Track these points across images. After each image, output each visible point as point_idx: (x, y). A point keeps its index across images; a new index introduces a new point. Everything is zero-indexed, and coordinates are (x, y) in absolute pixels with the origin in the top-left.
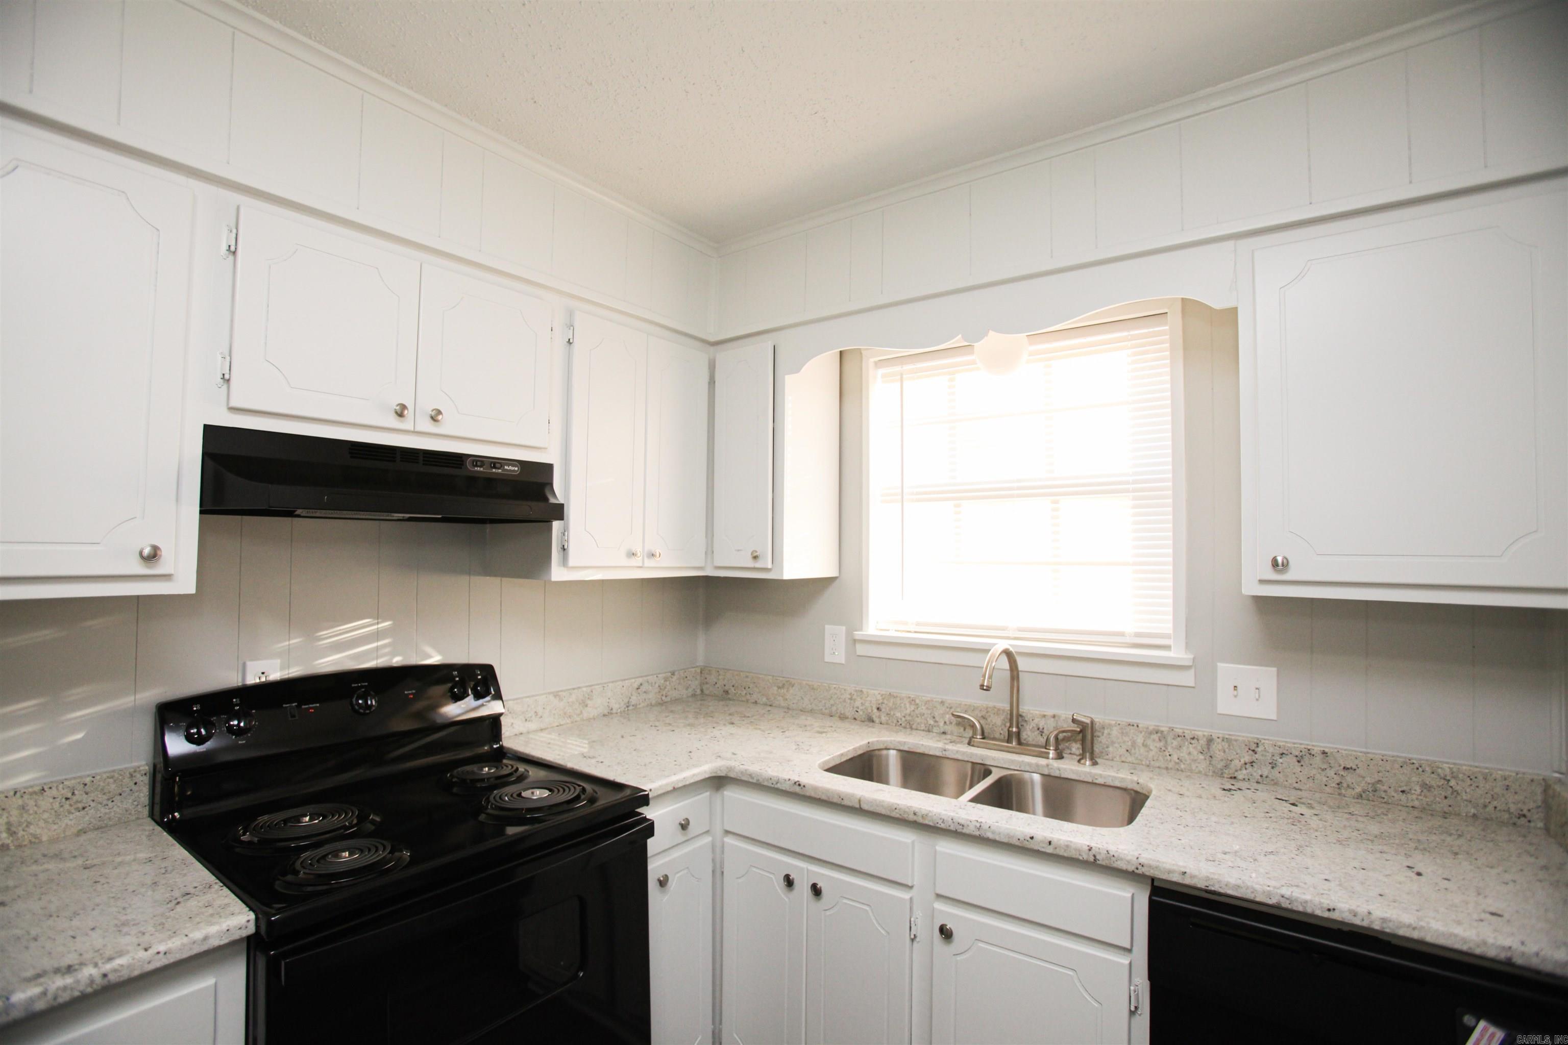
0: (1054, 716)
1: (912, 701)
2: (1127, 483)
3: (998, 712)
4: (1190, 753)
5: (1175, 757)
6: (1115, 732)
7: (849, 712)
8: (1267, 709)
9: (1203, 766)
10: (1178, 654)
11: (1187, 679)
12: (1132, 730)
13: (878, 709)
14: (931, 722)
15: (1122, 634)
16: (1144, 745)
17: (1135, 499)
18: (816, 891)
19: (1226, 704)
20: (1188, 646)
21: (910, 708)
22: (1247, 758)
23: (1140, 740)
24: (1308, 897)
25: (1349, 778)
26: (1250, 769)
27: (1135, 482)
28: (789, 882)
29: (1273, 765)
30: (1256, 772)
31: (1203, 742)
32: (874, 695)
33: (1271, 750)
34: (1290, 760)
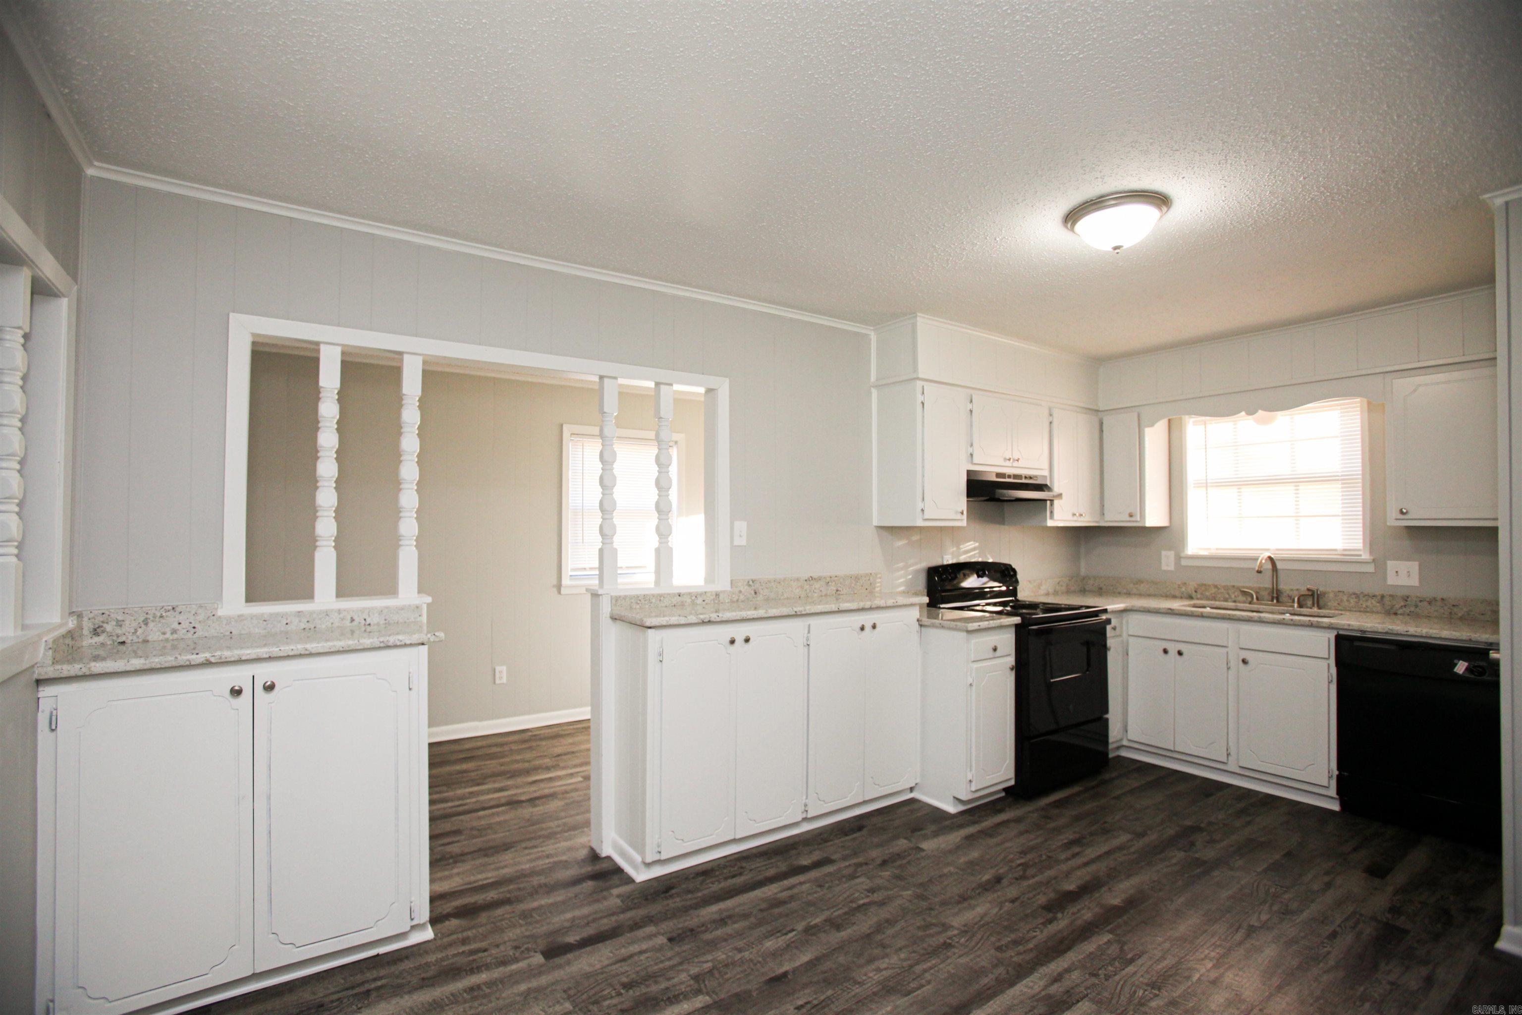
0: (1297, 590)
1: (1216, 586)
2: (1338, 476)
3: (1266, 589)
4: (1372, 603)
5: (1364, 606)
6: (1331, 595)
7: (1177, 594)
8: (1414, 581)
9: (1379, 609)
10: (1366, 556)
11: (1371, 569)
12: (1341, 594)
13: (1196, 592)
14: (1227, 596)
15: (1336, 550)
16: (1348, 601)
17: (1342, 484)
18: (1180, 653)
19: (1391, 580)
20: (1371, 553)
21: (1214, 590)
22: (1402, 604)
23: (1345, 598)
24: (1399, 628)
25: (1455, 609)
26: (1404, 609)
27: (1342, 476)
28: (1165, 651)
29: (1416, 606)
30: (1407, 610)
31: (1379, 597)
32: (1192, 585)
33: (1415, 599)
34: (1425, 603)
